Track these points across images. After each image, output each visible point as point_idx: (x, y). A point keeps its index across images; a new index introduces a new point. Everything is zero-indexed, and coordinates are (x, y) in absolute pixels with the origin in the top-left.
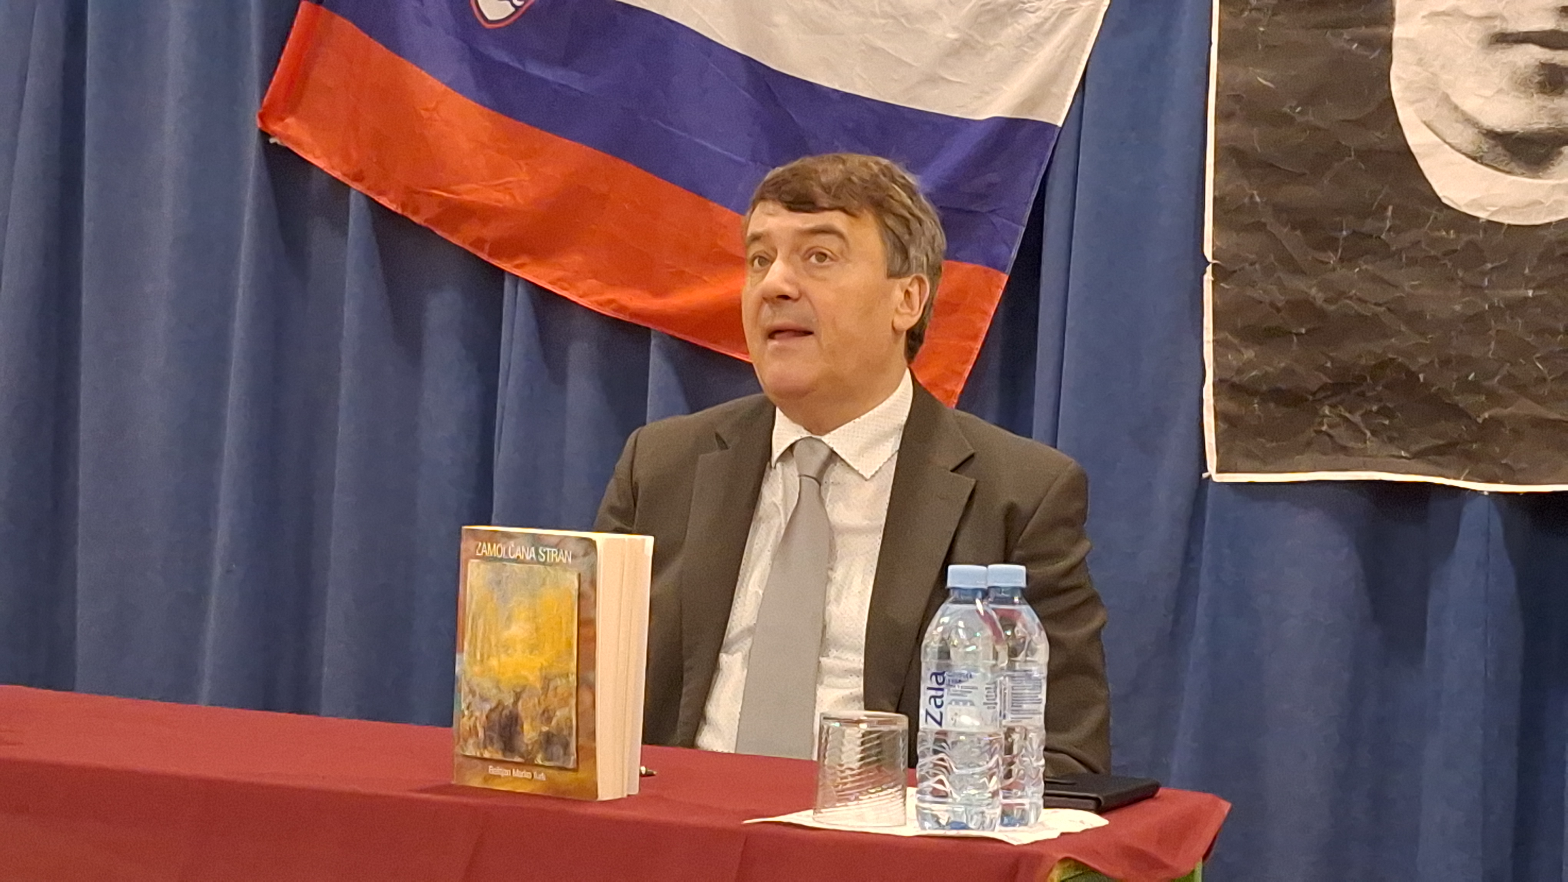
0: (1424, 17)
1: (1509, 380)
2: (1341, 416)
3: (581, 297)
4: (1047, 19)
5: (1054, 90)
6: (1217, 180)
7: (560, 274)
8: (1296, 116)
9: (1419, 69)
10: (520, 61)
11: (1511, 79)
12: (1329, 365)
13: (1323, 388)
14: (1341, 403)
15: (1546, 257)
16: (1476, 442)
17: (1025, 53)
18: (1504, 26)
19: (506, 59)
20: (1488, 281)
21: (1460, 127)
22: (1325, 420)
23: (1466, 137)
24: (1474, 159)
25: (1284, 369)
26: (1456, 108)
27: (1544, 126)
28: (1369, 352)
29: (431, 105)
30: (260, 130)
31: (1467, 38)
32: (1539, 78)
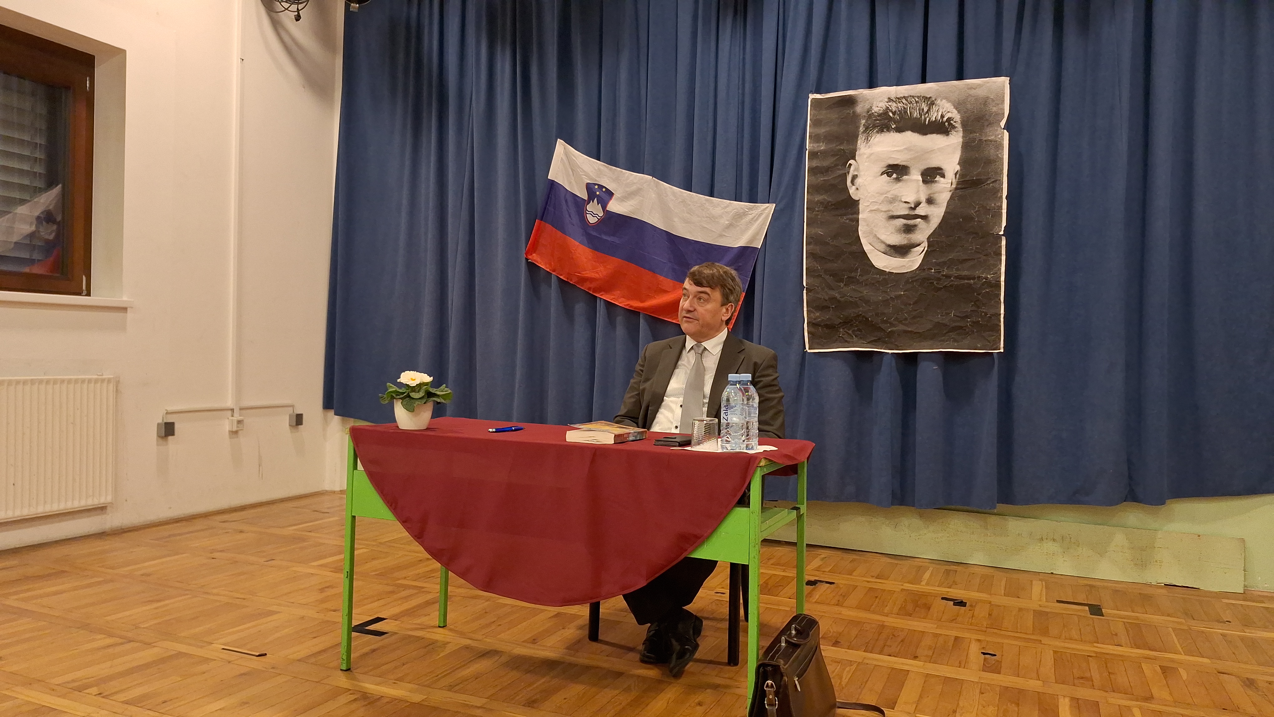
0: (868, 213)
1: (896, 319)
2: (846, 331)
3: (620, 304)
4: (755, 216)
5: (757, 237)
6: (807, 262)
7: (613, 297)
8: (830, 242)
9: (867, 227)
10: (600, 235)
11: (895, 229)
12: (842, 316)
13: (840, 323)
14: (846, 328)
15: (907, 282)
16: (887, 338)
17: (748, 226)
18: (893, 213)
19: (596, 234)
20: (890, 290)
21: (880, 244)
22: (841, 333)
23: (882, 247)
24: (884, 254)
25: (829, 318)
26: (879, 239)
27: (905, 243)
28: (853, 312)
29: (574, 249)
30: (526, 258)
31: (882, 217)
32: (903, 229)
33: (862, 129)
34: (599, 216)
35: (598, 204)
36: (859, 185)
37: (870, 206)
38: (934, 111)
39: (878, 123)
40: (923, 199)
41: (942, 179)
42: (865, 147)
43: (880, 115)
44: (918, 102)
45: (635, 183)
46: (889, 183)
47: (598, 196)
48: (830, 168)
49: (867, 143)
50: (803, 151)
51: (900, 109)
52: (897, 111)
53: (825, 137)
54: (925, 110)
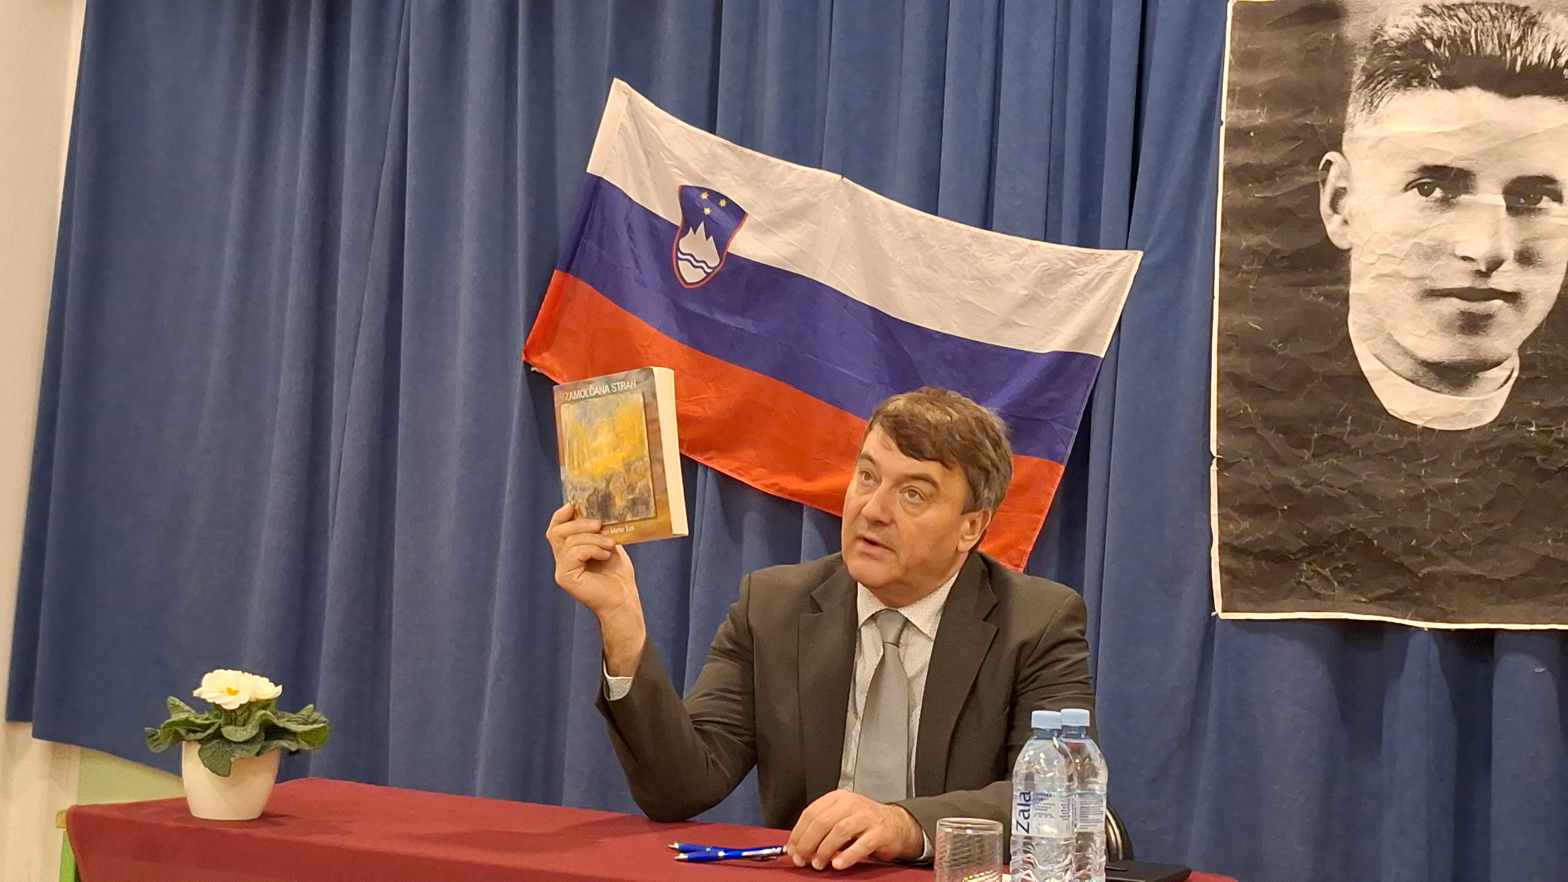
0: (1373, 278)
1: (1442, 545)
2: (1314, 571)
3: (753, 481)
4: (1092, 280)
6: (1221, 396)
7: (737, 464)
8: (1277, 349)
9: (1369, 316)
10: (711, 312)
11: (1437, 323)
12: (1305, 532)
13: (1301, 550)
14: (1314, 561)
15: (1469, 453)
16: (1418, 590)
17: (1076, 304)
18: (1433, 284)
19: (699, 311)
20: (1426, 471)
21: (1400, 358)
22: (1303, 575)
23: (1406, 366)
24: (1412, 382)
25: (1272, 535)
26: (1398, 344)
27: (1464, 357)
28: (1335, 523)
29: (646, 344)
30: (525, 362)
31: (1405, 293)
32: (1459, 323)
33: (1357, 78)
34: (709, 267)
35: (707, 238)
36: (1350, 214)
37: (1378, 264)
38: (1536, 40)
39: (1397, 66)
40: (1509, 251)
41: (1555, 205)
42: (1366, 121)
43: (1402, 46)
44: (1498, 19)
45: (799, 190)
46: (1423, 209)
47: (708, 220)
48: (1277, 169)
49: (1370, 112)
50: (1212, 128)
51: (1452, 34)
52: (1445, 38)
53: (1267, 95)
54: (1515, 36)
